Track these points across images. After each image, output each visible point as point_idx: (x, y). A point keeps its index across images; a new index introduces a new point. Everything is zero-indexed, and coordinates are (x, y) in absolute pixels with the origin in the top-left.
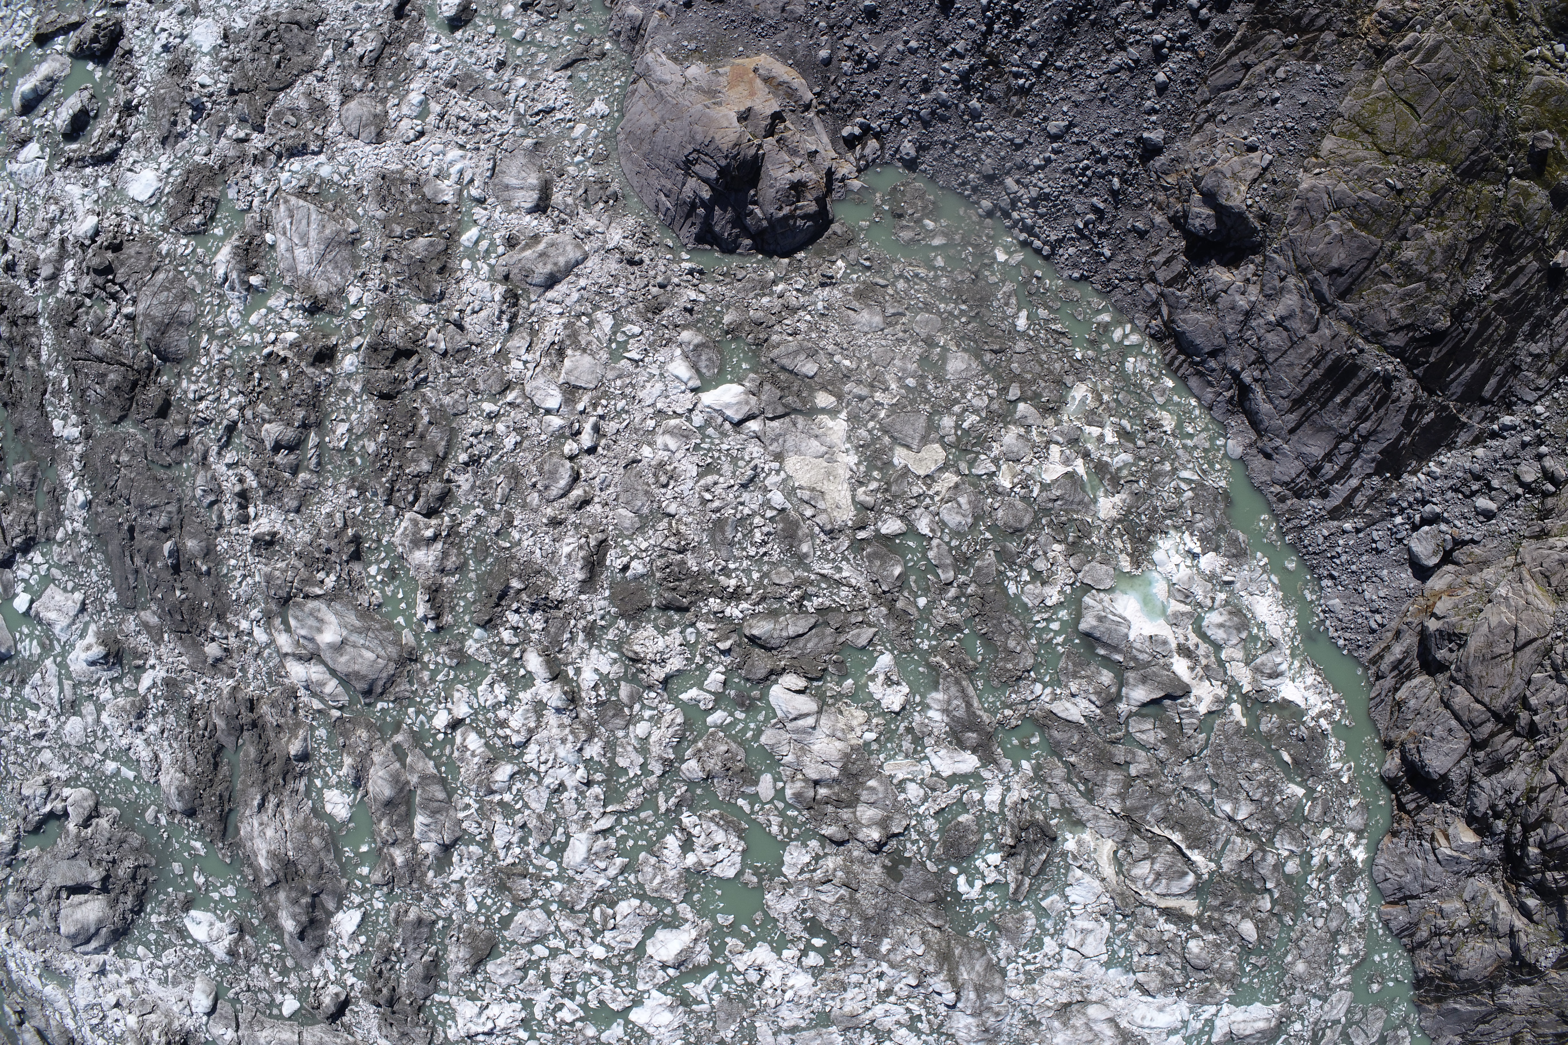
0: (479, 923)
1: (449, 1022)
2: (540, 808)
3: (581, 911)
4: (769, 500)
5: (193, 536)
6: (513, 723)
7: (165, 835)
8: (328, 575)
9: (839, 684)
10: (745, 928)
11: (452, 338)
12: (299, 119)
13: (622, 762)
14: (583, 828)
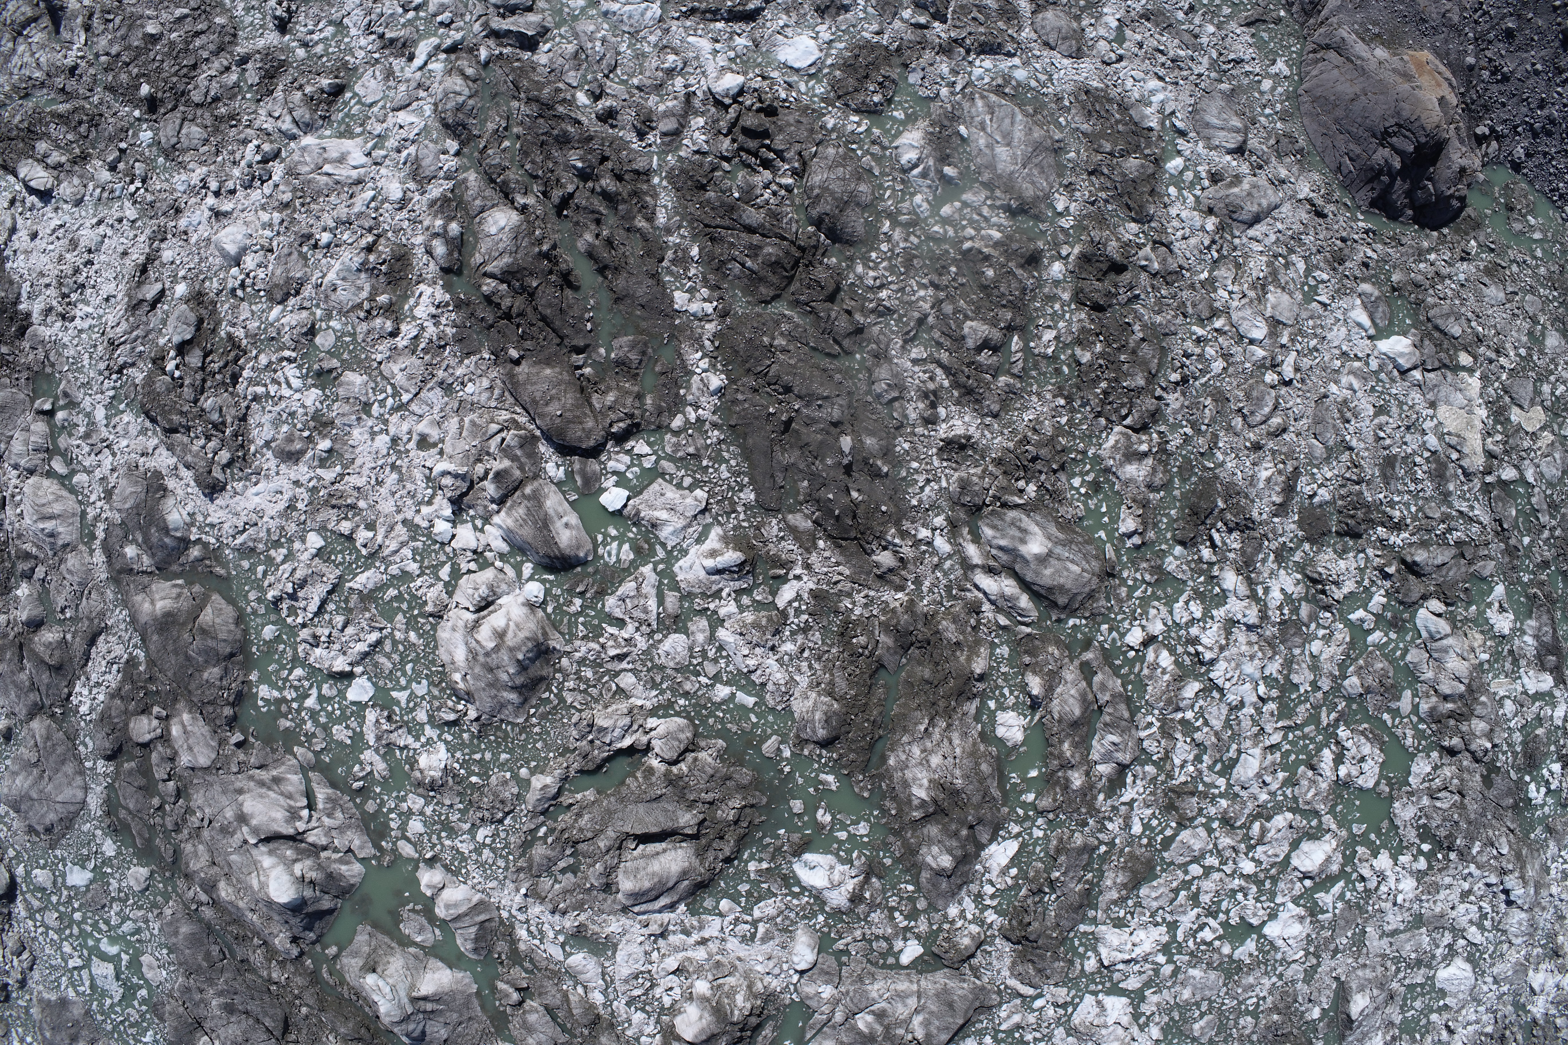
0: (1141, 846)
1: (1089, 953)
2: (1217, 724)
3: (1240, 828)
4: (1424, 443)
5: (872, 434)
6: (1205, 640)
7: (787, 769)
8: (1027, 484)
9: (1466, 610)
10: (1373, 836)
11: (1165, 260)
12: (987, 16)
13: (1295, 679)
14: (1255, 745)
